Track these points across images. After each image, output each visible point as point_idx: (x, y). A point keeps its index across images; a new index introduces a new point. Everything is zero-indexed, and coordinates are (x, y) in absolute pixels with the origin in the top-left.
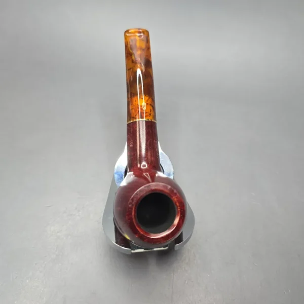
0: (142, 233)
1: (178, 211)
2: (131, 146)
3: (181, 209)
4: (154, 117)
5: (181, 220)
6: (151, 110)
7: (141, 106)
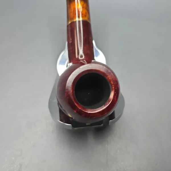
0: (80, 108)
1: (112, 89)
2: (71, 42)
3: (115, 87)
4: (89, 18)
5: (116, 97)
6: (86, 13)
7: (78, 9)
